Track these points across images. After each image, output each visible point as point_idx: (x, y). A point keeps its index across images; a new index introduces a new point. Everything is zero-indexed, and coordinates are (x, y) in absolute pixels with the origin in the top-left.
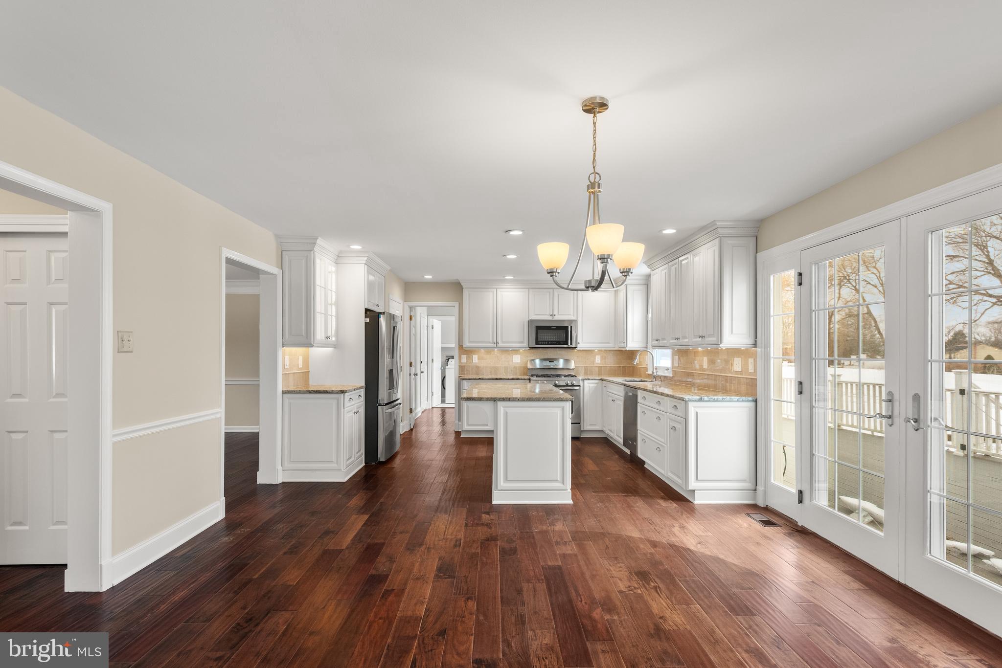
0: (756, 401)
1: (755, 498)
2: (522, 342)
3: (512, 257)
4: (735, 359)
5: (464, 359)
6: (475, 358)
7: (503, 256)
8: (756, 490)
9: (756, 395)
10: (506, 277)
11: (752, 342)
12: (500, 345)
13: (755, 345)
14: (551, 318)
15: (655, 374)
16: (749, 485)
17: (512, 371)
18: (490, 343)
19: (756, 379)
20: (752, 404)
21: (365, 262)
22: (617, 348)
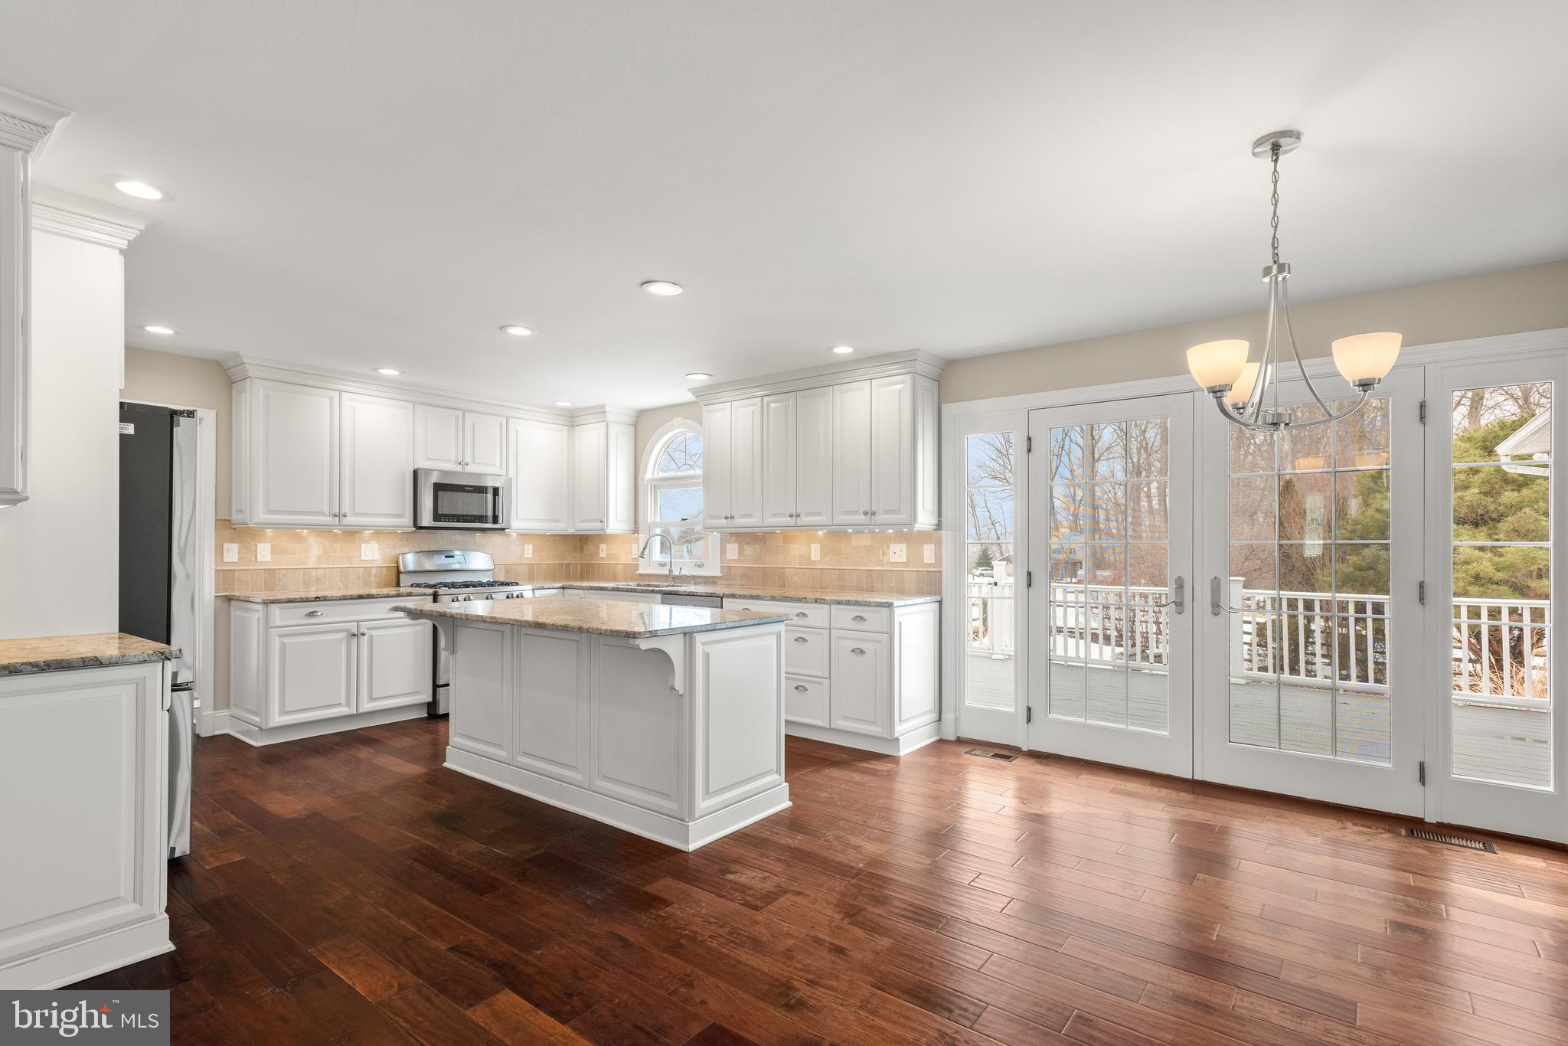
0: (940, 602)
1: (939, 731)
2: (399, 516)
3: (519, 331)
4: (892, 546)
5: (232, 553)
6: (264, 552)
7: (501, 328)
8: (940, 720)
9: (940, 593)
10: (381, 371)
11: (935, 522)
12: (350, 520)
13: (939, 526)
14: (459, 469)
15: (676, 573)
16: (934, 716)
17: (358, 578)
18: (322, 514)
19: (941, 572)
20: (936, 605)
21: (124, 244)
22: (571, 531)
